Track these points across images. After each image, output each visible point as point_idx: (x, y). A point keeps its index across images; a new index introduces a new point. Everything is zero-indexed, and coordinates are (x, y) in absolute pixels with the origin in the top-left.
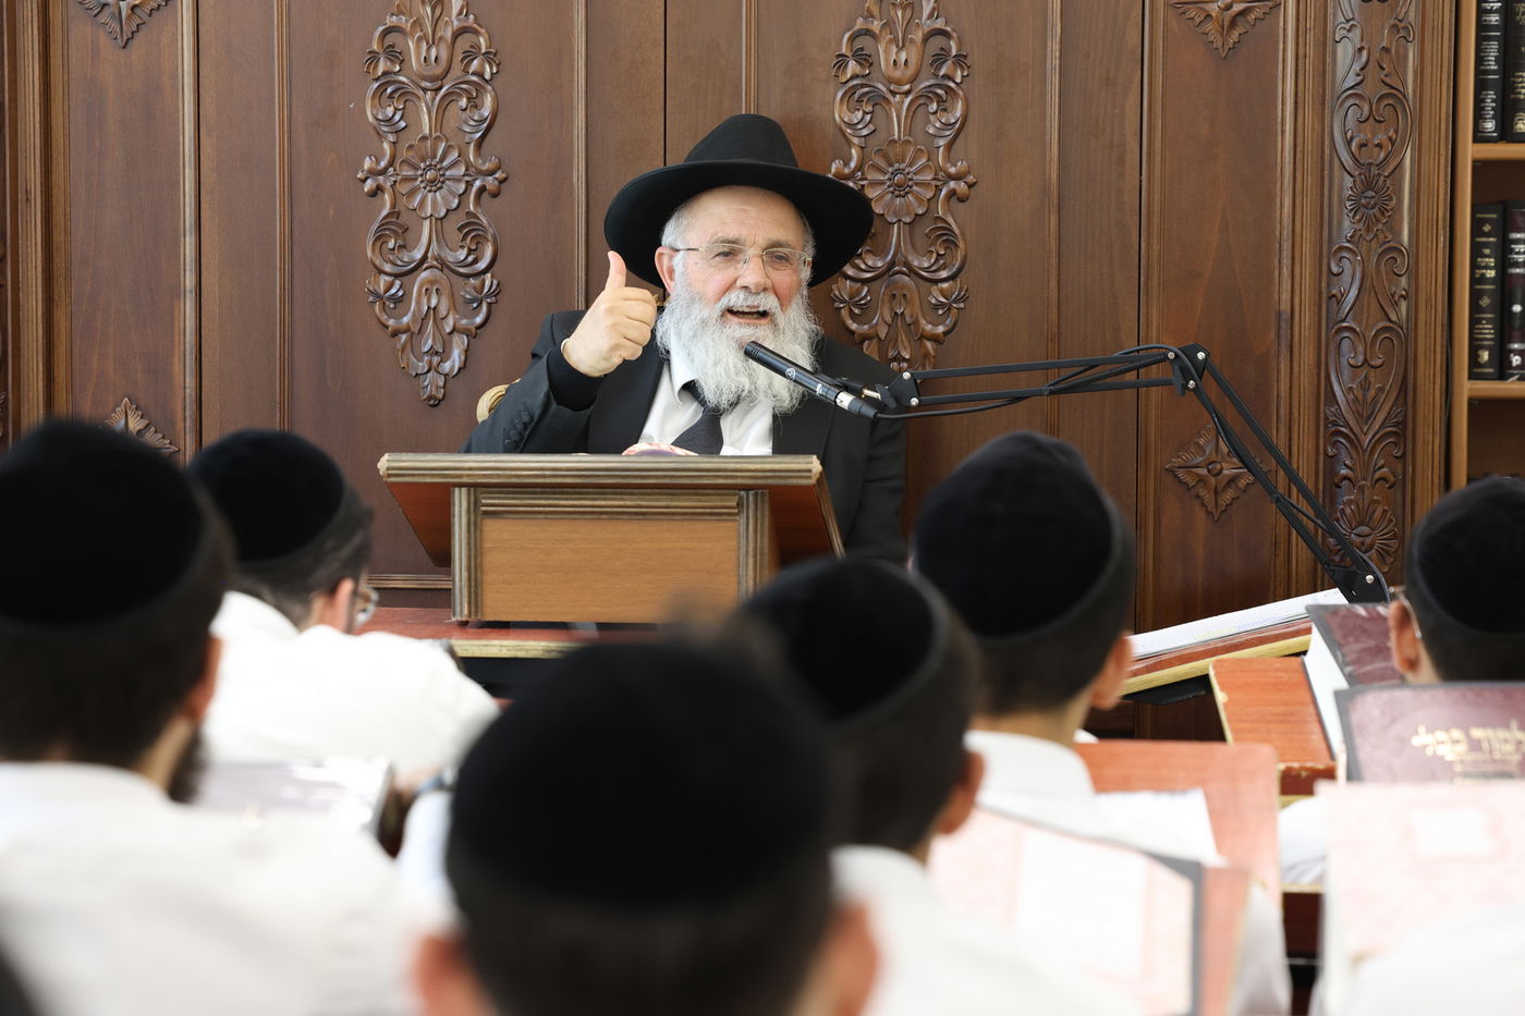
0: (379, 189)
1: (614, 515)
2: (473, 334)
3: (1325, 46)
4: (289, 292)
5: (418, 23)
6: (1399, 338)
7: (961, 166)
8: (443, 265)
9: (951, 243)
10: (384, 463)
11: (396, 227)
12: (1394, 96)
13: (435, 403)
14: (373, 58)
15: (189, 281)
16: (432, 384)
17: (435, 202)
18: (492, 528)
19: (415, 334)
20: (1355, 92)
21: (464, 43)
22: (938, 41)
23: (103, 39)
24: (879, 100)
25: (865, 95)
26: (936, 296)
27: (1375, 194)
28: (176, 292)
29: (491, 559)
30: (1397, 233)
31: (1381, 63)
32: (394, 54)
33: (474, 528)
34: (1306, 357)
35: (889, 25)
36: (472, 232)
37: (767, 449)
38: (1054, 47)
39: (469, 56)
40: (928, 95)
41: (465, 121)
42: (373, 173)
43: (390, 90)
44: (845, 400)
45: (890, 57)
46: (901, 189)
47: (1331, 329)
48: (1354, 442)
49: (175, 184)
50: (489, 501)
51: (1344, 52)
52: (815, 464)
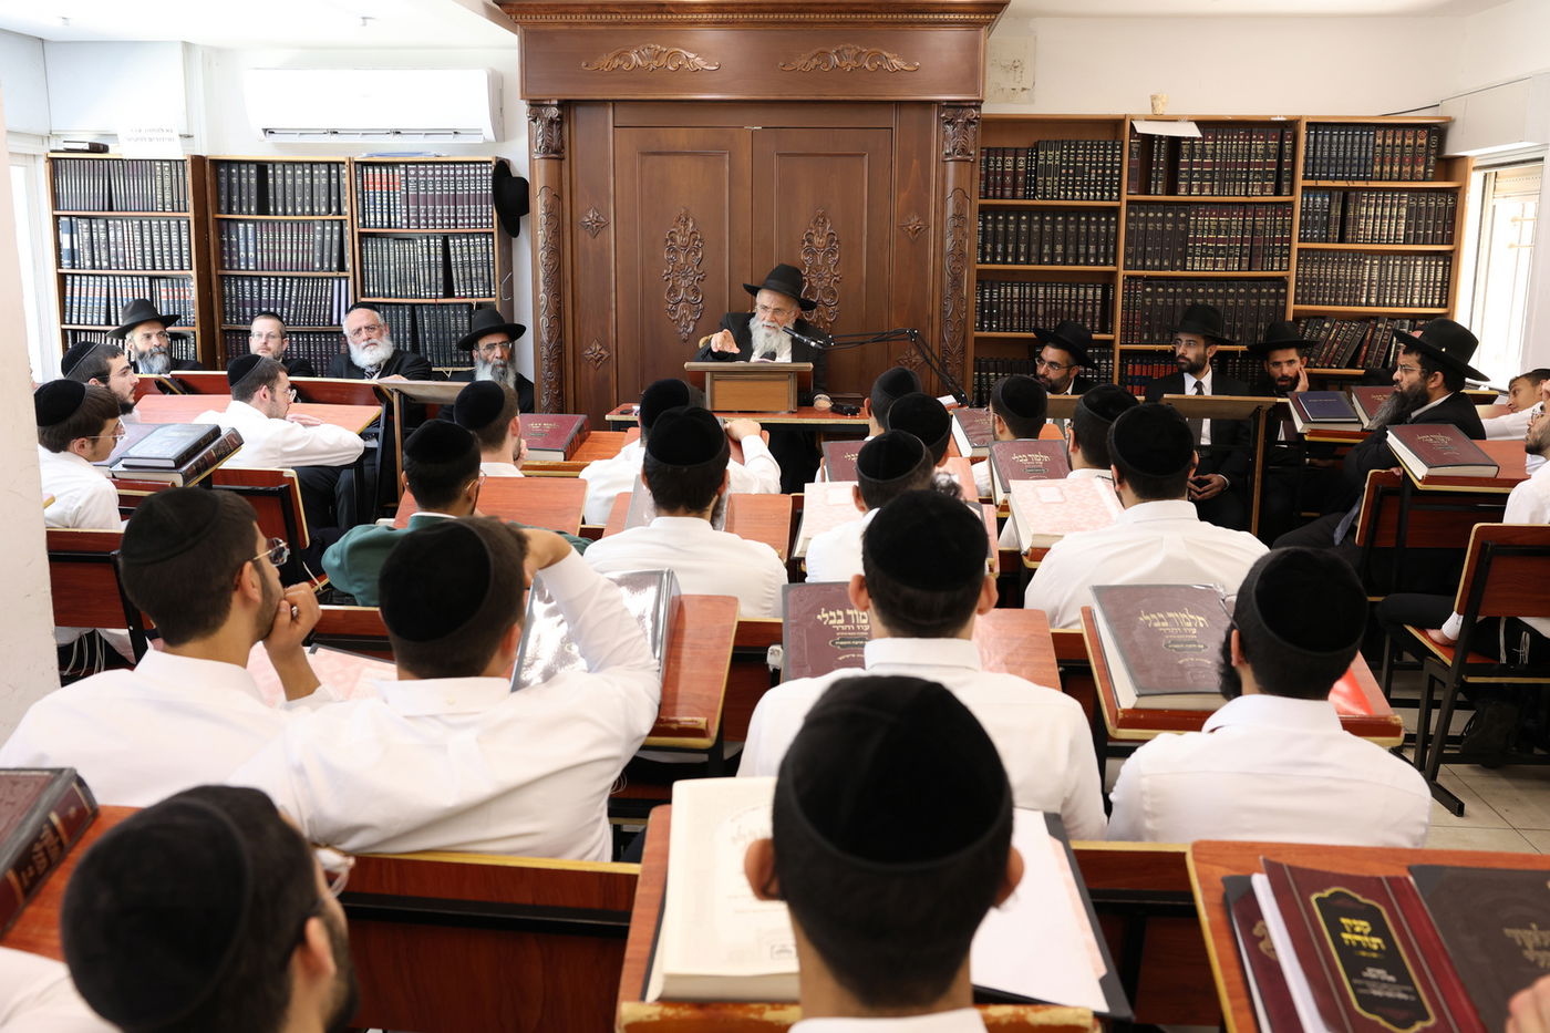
0: (668, 279)
1: (753, 380)
2: (696, 321)
3: (943, 239)
4: (642, 309)
5: (680, 231)
6: (964, 323)
7: (838, 272)
8: (687, 301)
9: (835, 295)
10: (686, 365)
11: (674, 290)
12: (962, 254)
13: (685, 341)
14: (667, 240)
15: (614, 306)
16: (684, 336)
17: (684, 283)
18: (717, 383)
19: (679, 321)
20: (952, 253)
21: (693, 237)
22: (831, 237)
23: (588, 236)
24: (814, 253)
25: (811, 252)
26: (830, 310)
27: (957, 281)
28: (610, 309)
29: (716, 393)
30: (962, 292)
31: (959, 244)
32: (673, 240)
33: (712, 384)
34: (937, 329)
35: (817, 232)
36: (696, 291)
37: (790, 361)
38: (865, 239)
39: (695, 240)
40: (828, 252)
41: (693, 259)
42: (667, 274)
43: (672, 250)
44: (813, 344)
45: (816, 240)
46: (820, 279)
47: (944, 322)
48: (951, 354)
49: (609, 277)
50: (716, 376)
51: (949, 242)
52: (811, 365)
